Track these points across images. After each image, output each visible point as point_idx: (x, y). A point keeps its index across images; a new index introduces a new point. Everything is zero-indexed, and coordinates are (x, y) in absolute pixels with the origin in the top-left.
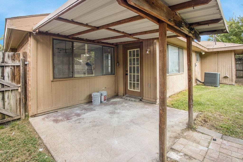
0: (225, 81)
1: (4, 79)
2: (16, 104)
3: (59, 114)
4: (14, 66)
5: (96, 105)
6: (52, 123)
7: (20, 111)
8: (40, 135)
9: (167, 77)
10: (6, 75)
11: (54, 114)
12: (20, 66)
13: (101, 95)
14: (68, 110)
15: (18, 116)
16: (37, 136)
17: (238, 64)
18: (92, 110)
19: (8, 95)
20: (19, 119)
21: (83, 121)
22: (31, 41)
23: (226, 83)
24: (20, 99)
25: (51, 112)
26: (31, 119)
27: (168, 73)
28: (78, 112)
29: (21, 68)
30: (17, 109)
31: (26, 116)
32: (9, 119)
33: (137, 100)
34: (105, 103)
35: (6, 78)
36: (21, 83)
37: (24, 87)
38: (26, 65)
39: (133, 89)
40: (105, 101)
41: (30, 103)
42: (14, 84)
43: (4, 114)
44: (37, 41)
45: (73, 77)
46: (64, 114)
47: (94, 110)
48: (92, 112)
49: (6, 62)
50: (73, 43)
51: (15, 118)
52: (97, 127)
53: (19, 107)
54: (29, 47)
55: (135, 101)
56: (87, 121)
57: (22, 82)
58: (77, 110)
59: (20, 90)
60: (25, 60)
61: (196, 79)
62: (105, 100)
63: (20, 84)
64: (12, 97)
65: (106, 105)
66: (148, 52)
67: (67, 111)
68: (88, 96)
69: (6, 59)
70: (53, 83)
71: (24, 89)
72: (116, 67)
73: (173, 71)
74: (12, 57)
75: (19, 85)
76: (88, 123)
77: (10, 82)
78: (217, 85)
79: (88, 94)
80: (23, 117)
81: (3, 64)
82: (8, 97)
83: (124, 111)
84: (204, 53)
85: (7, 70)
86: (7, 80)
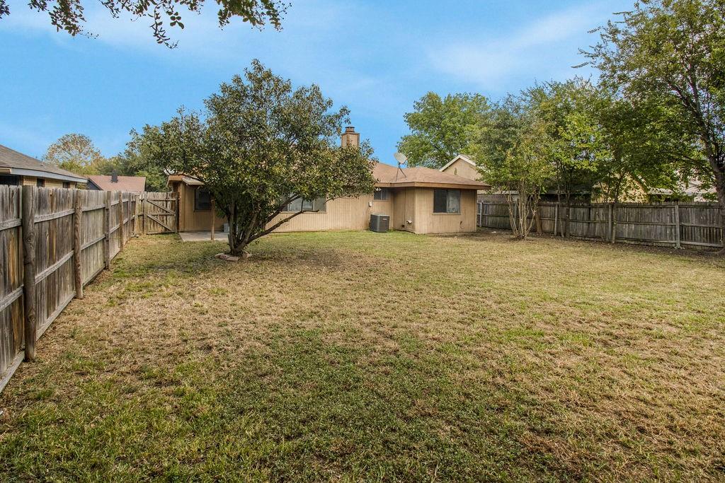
2: (173, 223)
4: (172, 201)
7: (175, 228)
10: (168, 206)
15: (174, 230)
19: (169, 218)
20: (174, 232)
23: (409, 231)
24: (175, 220)
26: (180, 233)
29: (176, 202)
30: (173, 227)
31: (178, 232)
32: (169, 231)
37: (177, 213)
38: (179, 200)
41: (181, 224)
42: (172, 211)
43: (167, 228)
49: (168, 198)
51: (172, 231)
53: (174, 225)
57: (177, 211)
59: (175, 215)
63: (175, 211)
64: (171, 218)
70: (194, 213)
71: (177, 215)
73: (298, 209)
74: (171, 195)
75: (175, 213)
77: (170, 210)
80: (176, 232)
81: (167, 200)
85: (169, 203)
86: (168, 209)
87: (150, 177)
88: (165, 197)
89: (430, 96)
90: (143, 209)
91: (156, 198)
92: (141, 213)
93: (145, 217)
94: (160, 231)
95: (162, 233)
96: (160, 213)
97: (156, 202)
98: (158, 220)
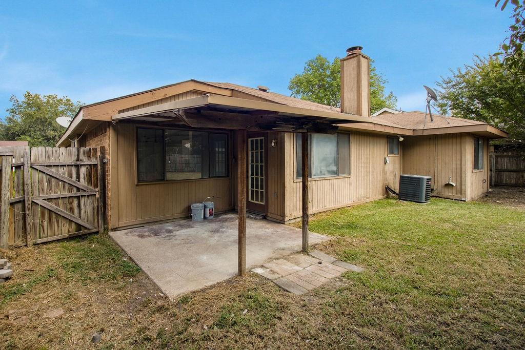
0: (447, 193)
1: (79, 181)
2: (94, 212)
3: (146, 230)
4: (90, 165)
5: (197, 222)
6: (137, 238)
7: (98, 223)
8: (124, 248)
9: (309, 182)
10: (82, 176)
11: (140, 229)
12: (97, 165)
13: (205, 207)
14: (158, 226)
15: (96, 228)
16: (120, 248)
17: (507, 157)
18: (189, 227)
19: (84, 202)
20: (97, 233)
21: (174, 238)
22: (110, 133)
23: (449, 197)
24: (98, 206)
25: (135, 226)
26: (111, 233)
27: (311, 177)
28: (171, 228)
29: (99, 167)
30: (94, 220)
31: (104, 230)
32: (86, 231)
33: (258, 218)
34: (211, 219)
35: (82, 179)
36: (99, 187)
37: (102, 192)
38: (105, 163)
39: (256, 201)
40: (211, 217)
41: (110, 213)
42: (91, 187)
43: (80, 225)
44: (117, 132)
45: (164, 179)
46: (152, 229)
47: (192, 227)
48: (189, 230)
49: (81, 160)
50: (163, 131)
51: (93, 231)
52: (189, 245)
53: (96, 217)
54: (108, 141)
55: (255, 218)
56: (179, 238)
57: (101, 186)
58: (169, 226)
59: (97, 196)
60: (103, 158)
61: (386, 188)
62: (211, 215)
63: (97, 188)
64: (88, 203)
65: (211, 221)
66: (273, 144)
67: (155, 227)
68: (186, 208)
69: (81, 157)
70: (137, 187)
71: (102, 195)
72: (232, 164)
73: (323, 173)
74: (88, 153)
75: (97, 190)
76: (179, 240)
77: (86, 185)
78: (421, 199)
79: (186, 205)
80: (102, 230)
81: (78, 163)
82: (84, 204)
83: (232, 230)
84: (401, 139)
85: (83, 170)
86: (83, 183)
87: (32, 141)
88: (74, 158)
89: (319, 58)
90: (21, 186)
91: (53, 161)
92: (17, 197)
93: (28, 204)
94: (65, 234)
95: (71, 238)
96: (66, 194)
97: (53, 170)
98: (61, 209)
